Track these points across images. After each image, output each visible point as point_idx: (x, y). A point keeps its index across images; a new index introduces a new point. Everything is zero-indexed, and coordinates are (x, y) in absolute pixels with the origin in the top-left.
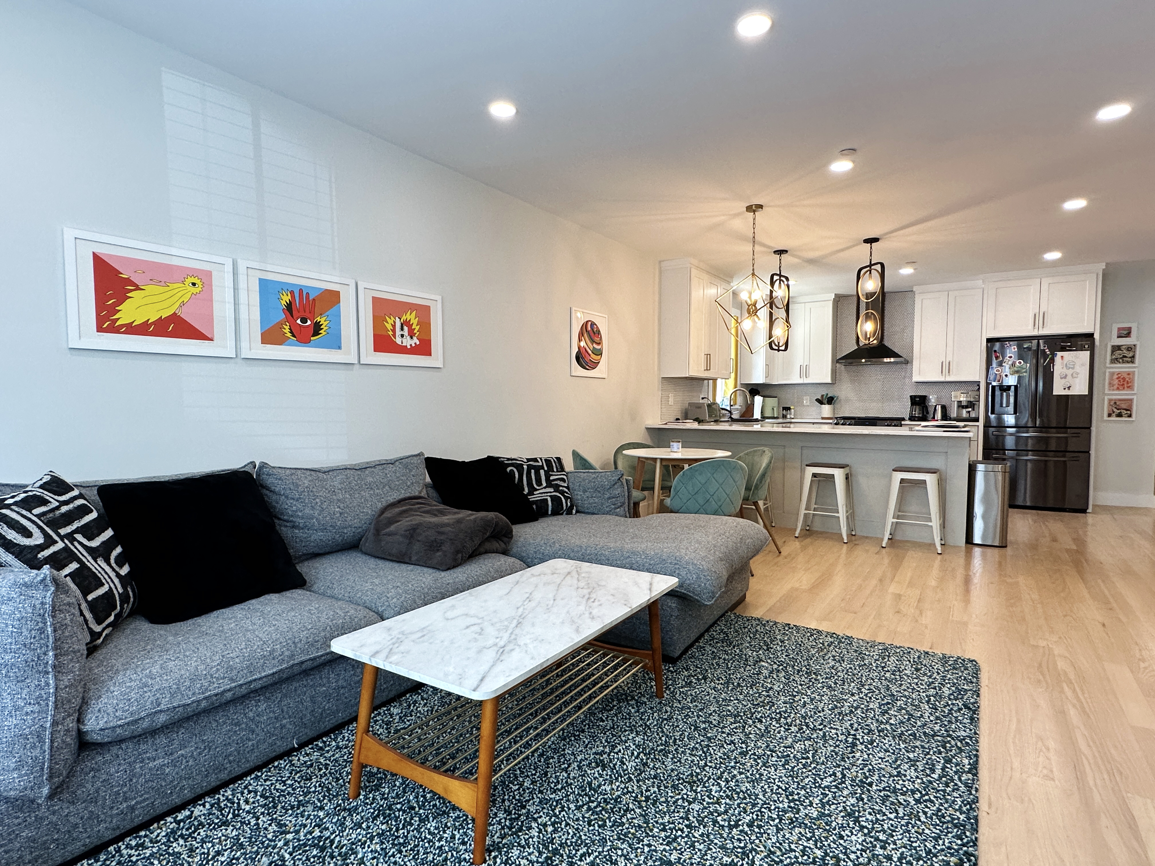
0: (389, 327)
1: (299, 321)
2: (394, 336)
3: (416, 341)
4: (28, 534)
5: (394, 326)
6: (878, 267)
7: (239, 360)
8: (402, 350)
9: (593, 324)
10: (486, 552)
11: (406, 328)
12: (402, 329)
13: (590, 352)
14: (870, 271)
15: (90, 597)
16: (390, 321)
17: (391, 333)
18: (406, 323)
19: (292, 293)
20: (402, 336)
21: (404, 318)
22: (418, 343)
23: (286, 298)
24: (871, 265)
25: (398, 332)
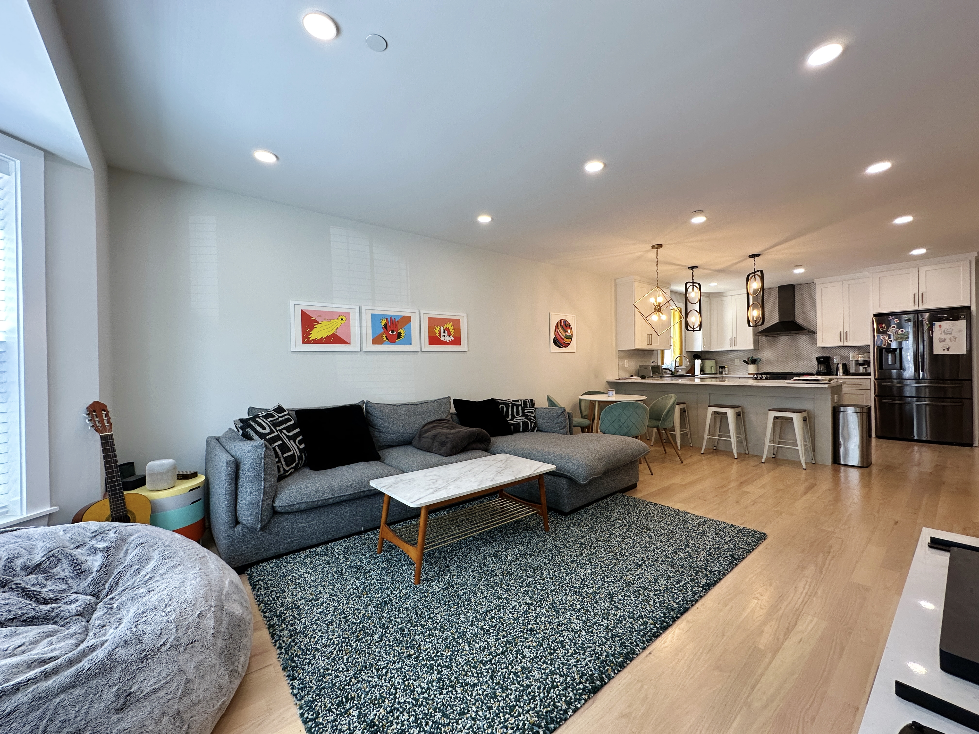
0: (437, 332)
1: (390, 333)
2: (440, 336)
3: (452, 338)
4: (264, 428)
5: (440, 331)
6: (759, 273)
7: (361, 353)
8: (445, 343)
9: (565, 321)
10: (473, 449)
11: (446, 332)
12: (444, 332)
13: (563, 338)
14: (755, 276)
15: (285, 455)
16: (438, 329)
17: (438, 335)
18: (447, 329)
19: (387, 319)
20: (444, 336)
21: (445, 326)
22: (453, 339)
23: (384, 322)
24: (755, 272)
25: (442, 334)
